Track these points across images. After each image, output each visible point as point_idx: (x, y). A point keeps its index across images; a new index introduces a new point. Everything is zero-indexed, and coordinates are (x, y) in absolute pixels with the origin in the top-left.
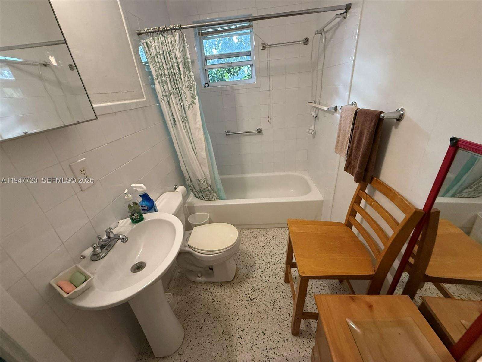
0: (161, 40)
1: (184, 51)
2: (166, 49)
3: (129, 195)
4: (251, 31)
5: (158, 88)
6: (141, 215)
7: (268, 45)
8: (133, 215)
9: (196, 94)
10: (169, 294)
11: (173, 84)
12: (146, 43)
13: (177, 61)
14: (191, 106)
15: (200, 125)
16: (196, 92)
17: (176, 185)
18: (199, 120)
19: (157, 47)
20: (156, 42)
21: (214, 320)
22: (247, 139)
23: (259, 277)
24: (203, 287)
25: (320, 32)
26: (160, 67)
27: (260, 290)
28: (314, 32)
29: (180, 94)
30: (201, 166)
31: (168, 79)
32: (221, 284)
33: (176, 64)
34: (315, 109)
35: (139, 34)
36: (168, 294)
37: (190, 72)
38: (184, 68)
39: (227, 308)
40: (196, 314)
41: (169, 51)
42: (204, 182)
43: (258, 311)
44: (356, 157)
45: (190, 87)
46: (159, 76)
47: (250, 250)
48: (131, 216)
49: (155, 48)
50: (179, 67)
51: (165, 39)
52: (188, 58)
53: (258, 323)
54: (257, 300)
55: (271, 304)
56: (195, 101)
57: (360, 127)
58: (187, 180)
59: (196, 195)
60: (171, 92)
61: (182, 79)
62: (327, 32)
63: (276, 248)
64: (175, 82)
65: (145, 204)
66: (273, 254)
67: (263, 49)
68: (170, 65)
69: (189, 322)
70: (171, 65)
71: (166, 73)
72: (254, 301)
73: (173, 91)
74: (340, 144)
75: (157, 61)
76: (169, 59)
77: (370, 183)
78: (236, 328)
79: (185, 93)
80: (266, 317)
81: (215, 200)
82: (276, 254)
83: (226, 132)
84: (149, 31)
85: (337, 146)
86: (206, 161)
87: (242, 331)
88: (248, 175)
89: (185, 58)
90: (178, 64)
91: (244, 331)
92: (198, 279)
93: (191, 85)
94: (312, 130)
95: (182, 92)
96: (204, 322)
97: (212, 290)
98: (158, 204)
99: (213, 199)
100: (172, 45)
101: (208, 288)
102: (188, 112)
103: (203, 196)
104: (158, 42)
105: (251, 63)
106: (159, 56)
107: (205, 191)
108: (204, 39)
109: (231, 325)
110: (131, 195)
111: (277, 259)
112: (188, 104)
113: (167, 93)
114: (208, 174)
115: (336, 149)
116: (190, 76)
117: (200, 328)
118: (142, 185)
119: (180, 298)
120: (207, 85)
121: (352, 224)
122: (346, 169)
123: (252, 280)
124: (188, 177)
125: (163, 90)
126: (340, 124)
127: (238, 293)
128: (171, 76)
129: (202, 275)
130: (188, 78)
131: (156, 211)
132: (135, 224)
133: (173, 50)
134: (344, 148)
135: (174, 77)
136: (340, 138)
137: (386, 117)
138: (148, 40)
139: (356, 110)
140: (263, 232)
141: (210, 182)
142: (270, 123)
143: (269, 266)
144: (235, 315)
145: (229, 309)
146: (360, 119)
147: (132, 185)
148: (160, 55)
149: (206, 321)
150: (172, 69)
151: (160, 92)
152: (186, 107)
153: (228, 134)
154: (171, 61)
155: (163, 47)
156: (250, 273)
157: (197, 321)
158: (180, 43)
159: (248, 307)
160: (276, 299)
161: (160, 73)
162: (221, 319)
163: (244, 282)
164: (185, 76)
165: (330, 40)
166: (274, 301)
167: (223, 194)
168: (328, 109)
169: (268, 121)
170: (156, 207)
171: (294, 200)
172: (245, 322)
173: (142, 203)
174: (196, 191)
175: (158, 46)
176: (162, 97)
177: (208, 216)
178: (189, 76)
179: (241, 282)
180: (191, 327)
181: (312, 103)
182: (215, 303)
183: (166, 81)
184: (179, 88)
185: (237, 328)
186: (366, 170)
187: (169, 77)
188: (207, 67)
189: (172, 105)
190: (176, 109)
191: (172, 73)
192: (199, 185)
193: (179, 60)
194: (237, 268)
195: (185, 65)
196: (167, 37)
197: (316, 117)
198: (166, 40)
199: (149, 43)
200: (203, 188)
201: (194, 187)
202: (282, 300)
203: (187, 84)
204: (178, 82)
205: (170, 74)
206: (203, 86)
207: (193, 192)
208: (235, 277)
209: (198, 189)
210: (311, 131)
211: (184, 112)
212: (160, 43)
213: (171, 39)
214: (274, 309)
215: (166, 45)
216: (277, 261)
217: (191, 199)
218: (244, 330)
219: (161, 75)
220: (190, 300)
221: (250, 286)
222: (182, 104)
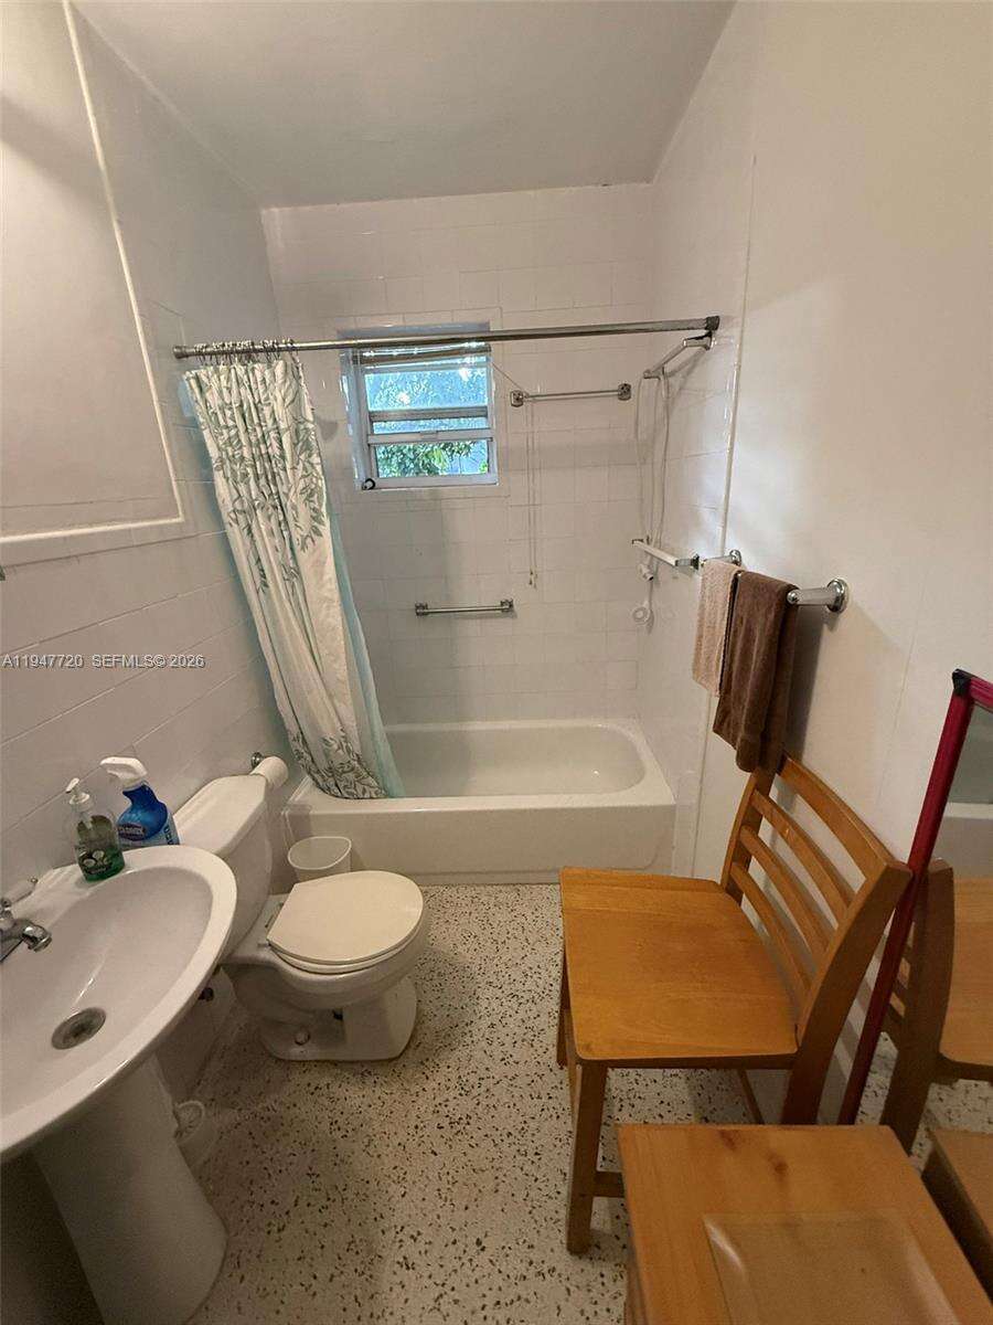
0: (236, 374)
1: (296, 400)
2: (250, 397)
3: (84, 794)
4: (487, 359)
5: (222, 492)
6: (118, 855)
7: (528, 396)
8: (89, 856)
9: (324, 510)
10: (197, 1107)
11: (262, 481)
12: (197, 378)
13: (277, 428)
14: (309, 540)
15: (330, 590)
16: (324, 504)
17: (257, 755)
18: (330, 579)
19: (224, 390)
20: (222, 377)
21: (329, 1199)
22: (473, 627)
23: (484, 1044)
24: (307, 1078)
25: (657, 373)
26: (229, 438)
27: (483, 1089)
28: (640, 373)
29: (282, 510)
30: (336, 701)
31: (249, 470)
32: (366, 1068)
33: (273, 434)
34: (649, 557)
35: (180, 356)
36: (191, 1106)
37: (310, 456)
38: (295, 445)
39: (375, 1155)
40: (274, 1176)
41: (257, 401)
42: (340, 747)
43: (469, 1164)
44: (739, 699)
45: (309, 493)
46: (228, 462)
47: (466, 953)
48: (83, 858)
49: (220, 393)
50: (281, 441)
51: (246, 372)
52: (308, 421)
53: (466, 1208)
54: (468, 1124)
55: (512, 1139)
56: (321, 528)
57: (744, 621)
58: (294, 740)
59: (318, 783)
60: (256, 503)
61: (288, 471)
62: (673, 373)
63: (539, 947)
64: (270, 477)
65: (139, 817)
66: (531, 968)
67: (517, 404)
68: (256, 436)
69: (247, 1207)
70: (260, 435)
71: (246, 454)
72: (459, 1127)
73: (261, 499)
74: (703, 661)
75: (222, 422)
76: (256, 421)
77: (779, 771)
78: (396, 1227)
79: (294, 507)
80: (491, 1185)
81: (371, 798)
82: (539, 967)
83: (417, 607)
84: (209, 350)
85: (697, 661)
86: (347, 689)
87: (412, 1237)
88: (477, 726)
89: (298, 420)
90: (278, 433)
91: (419, 1238)
92: (296, 1052)
93: (313, 486)
94: (643, 609)
95: (288, 504)
96: (296, 1205)
97: (334, 1088)
98: (182, 821)
99: (367, 795)
100: (266, 389)
101: (323, 1083)
102: (302, 556)
103: (337, 785)
104: (228, 379)
105: (488, 434)
106: (228, 413)
107: (345, 772)
108: (368, 372)
109: (382, 1217)
110: (88, 796)
111: (541, 982)
112: (302, 536)
113: (246, 505)
114: (351, 724)
115: (695, 670)
116: (312, 465)
117: (279, 1230)
118: (132, 762)
119: (230, 1116)
120: (369, 484)
121: (741, 887)
122: (718, 729)
123: (461, 1053)
124: (294, 729)
125: (236, 496)
126: (702, 607)
127: (414, 1098)
128: (258, 463)
129: (309, 1037)
130: (305, 469)
131: (172, 840)
132: (93, 883)
133: (267, 399)
134: (713, 669)
135: (267, 465)
136: (704, 642)
137: (802, 600)
138: (202, 373)
139: (736, 574)
140: (506, 895)
141: (359, 747)
142: (535, 586)
143: (515, 1006)
144: (396, 1178)
145: (379, 1156)
146: (744, 600)
147: (103, 762)
148: (230, 409)
149: (303, 1203)
150: (262, 446)
151: (228, 501)
152: (295, 542)
153: (422, 611)
154: (262, 427)
155: (242, 390)
156: (458, 1031)
157: (273, 1202)
158: (288, 383)
159: (442, 1149)
160: (529, 1121)
161: (230, 454)
162: (350, 1194)
163: (437, 1061)
164: (298, 464)
165: (679, 393)
166: (523, 1129)
167: (393, 779)
168: (677, 562)
169: (531, 583)
170: (175, 830)
171: (593, 804)
172: (426, 1203)
173: (128, 815)
174: (318, 772)
175: (228, 388)
176: (233, 515)
177: (345, 843)
178: (307, 464)
179: (427, 1060)
180: (250, 1223)
181: (642, 541)
182: (338, 1135)
183: (246, 475)
184: (281, 493)
185: (398, 1229)
186: (765, 737)
187: (254, 467)
188: (372, 440)
189: (256, 537)
190: (268, 545)
191: (262, 455)
192: (327, 755)
193: (283, 426)
194: (419, 1011)
195: (298, 438)
196: (253, 369)
197: (651, 579)
198: (251, 375)
199: (204, 379)
200: (336, 764)
201: (313, 761)
202: (547, 1123)
203: (301, 485)
204: (277, 478)
205: (256, 456)
206: (358, 486)
207: (309, 773)
208: (411, 1044)
209: (323, 764)
210: (640, 615)
211: (290, 556)
212: (234, 380)
213: (263, 373)
214: (518, 1158)
215: (250, 386)
216: (539, 990)
217: (305, 794)
218: (419, 1234)
219: (232, 459)
220: (261, 1126)
221: (454, 1077)
222: (286, 534)
